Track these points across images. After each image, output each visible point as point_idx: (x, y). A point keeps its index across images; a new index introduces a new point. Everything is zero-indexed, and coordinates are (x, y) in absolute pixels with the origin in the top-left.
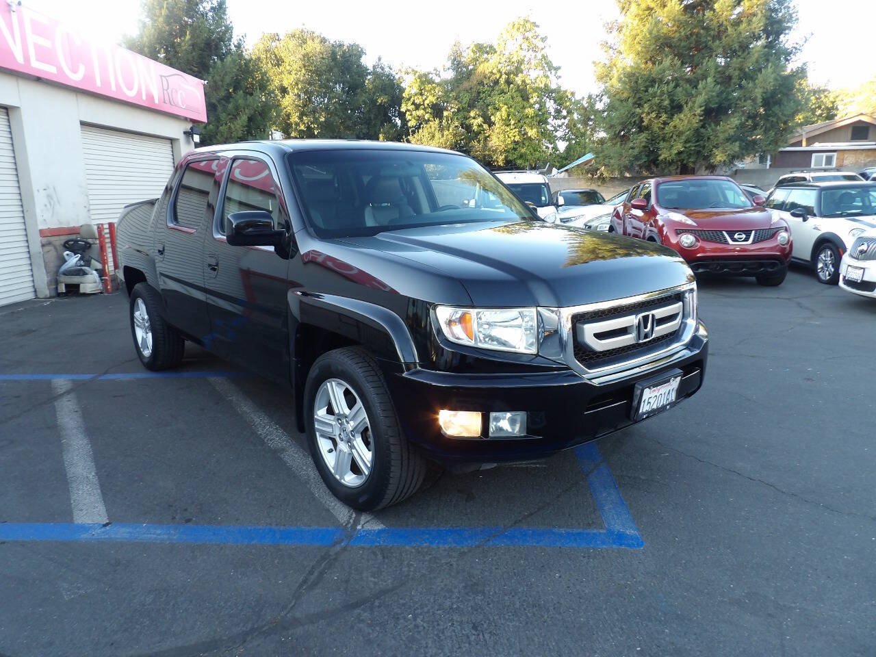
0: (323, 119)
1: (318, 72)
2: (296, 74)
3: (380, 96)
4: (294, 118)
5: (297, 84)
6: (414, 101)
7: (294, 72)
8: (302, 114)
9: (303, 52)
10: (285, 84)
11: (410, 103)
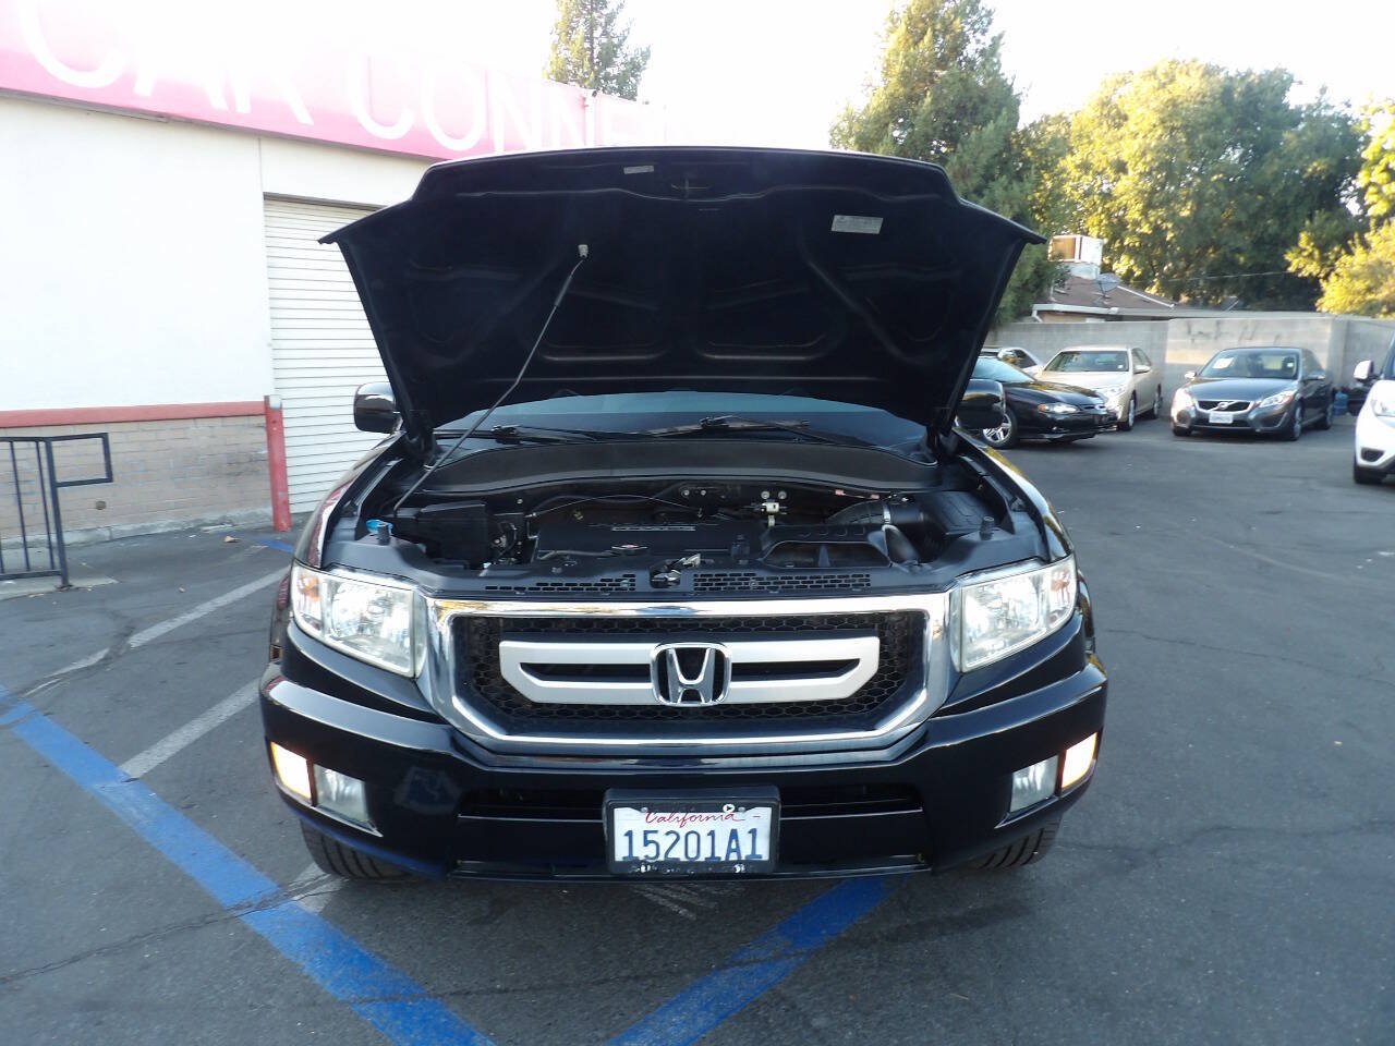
0: (1185, 213)
1: (1191, 130)
2: (1145, 137)
3: (1313, 160)
4: (1134, 214)
5: (1144, 154)
6: (1387, 165)
7: (1141, 135)
8: (1149, 206)
9: (1168, 96)
10: (1124, 157)
11: (1378, 169)
